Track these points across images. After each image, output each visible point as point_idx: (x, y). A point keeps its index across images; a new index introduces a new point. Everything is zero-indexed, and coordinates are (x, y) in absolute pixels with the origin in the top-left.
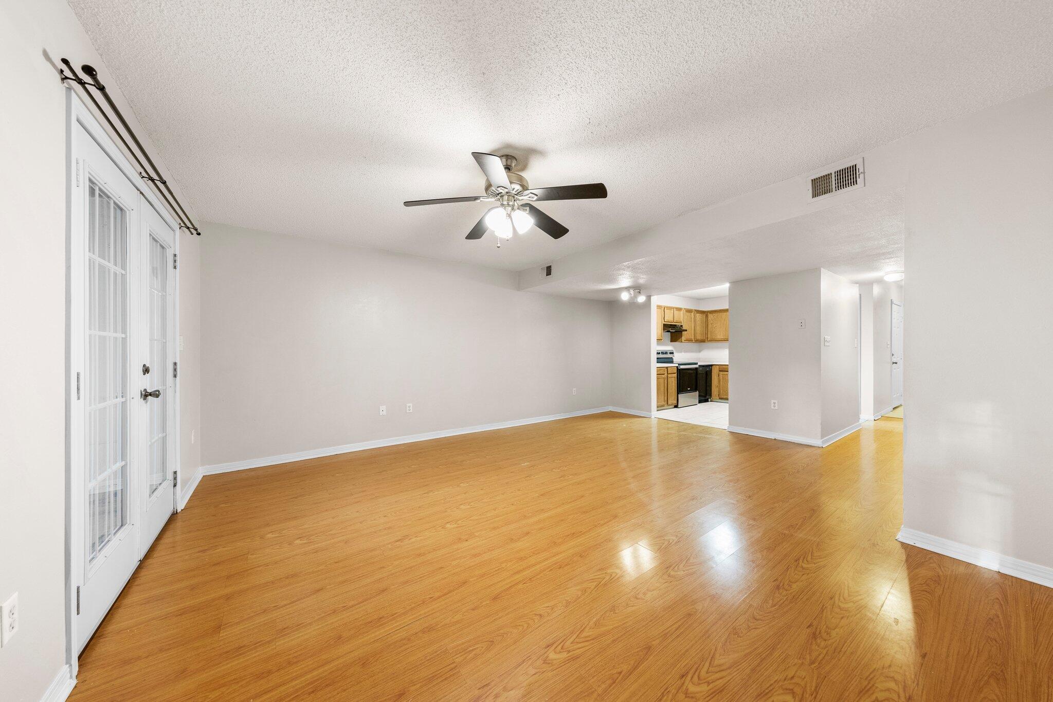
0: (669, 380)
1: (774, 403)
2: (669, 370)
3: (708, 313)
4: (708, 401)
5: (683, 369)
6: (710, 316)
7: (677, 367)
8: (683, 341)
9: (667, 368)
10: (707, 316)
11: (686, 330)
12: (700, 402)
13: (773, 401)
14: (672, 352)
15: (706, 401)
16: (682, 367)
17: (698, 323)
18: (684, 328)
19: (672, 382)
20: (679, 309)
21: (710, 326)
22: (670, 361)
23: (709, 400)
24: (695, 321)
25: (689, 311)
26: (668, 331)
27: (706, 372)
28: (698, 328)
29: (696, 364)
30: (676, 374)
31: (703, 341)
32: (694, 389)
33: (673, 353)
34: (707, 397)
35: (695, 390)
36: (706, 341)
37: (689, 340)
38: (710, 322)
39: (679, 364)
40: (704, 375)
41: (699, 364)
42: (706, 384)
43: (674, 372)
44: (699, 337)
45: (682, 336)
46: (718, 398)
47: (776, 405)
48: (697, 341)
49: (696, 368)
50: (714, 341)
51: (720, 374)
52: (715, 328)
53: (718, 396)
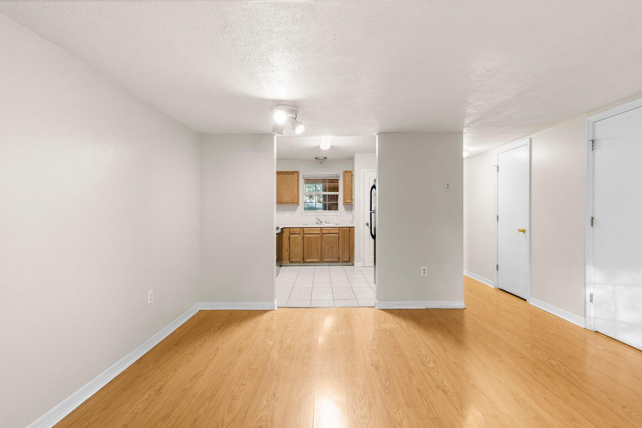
1: (424, 270)
13: (422, 268)
50: (281, 203)
51: (290, 237)
52: (281, 190)
53: (288, 260)
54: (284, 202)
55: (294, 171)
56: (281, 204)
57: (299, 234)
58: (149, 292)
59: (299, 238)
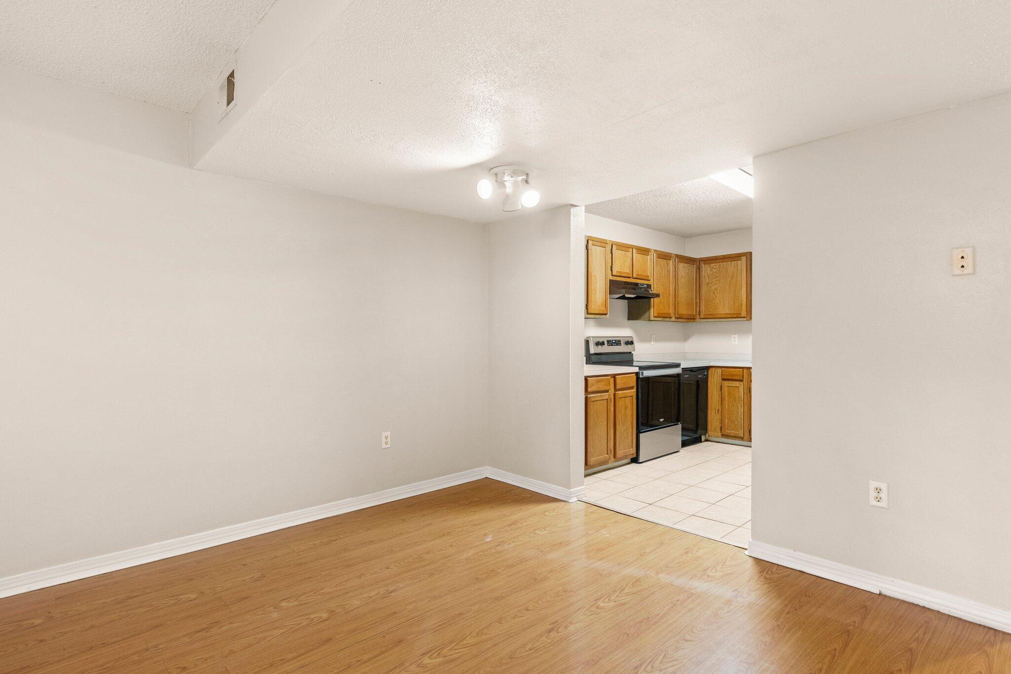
0: (620, 403)
1: (878, 490)
2: (618, 382)
3: (702, 263)
4: (701, 441)
5: (648, 379)
6: (706, 269)
7: (637, 374)
8: (652, 318)
9: (614, 376)
10: (699, 269)
11: (658, 295)
12: (685, 444)
13: (873, 484)
14: (630, 340)
15: (698, 440)
16: (647, 373)
17: (682, 281)
18: (654, 290)
19: (626, 408)
20: (644, 251)
21: (704, 289)
22: (626, 359)
23: (703, 438)
24: (676, 276)
25: (664, 256)
26: (623, 298)
27: (698, 381)
28: (682, 293)
29: (678, 365)
30: (634, 390)
31: (691, 319)
32: (673, 420)
33: (632, 343)
34: (699, 431)
35: (677, 421)
36: (697, 320)
37: (664, 317)
38: (705, 280)
39: (641, 368)
40: (694, 387)
41: (682, 366)
42: (697, 406)
43: (631, 385)
44: (683, 311)
45: (649, 308)
46: (720, 434)
47: (883, 495)
48: (679, 318)
49: (678, 375)
50: (713, 318)
51: (723, 386)
52: (714, 293)
53: (719, 431)
54: (720, 316)
55: (741, 253)
56: (713, 320)
57: (741, 381)
58: (384, 434)
59: (741, 389)
